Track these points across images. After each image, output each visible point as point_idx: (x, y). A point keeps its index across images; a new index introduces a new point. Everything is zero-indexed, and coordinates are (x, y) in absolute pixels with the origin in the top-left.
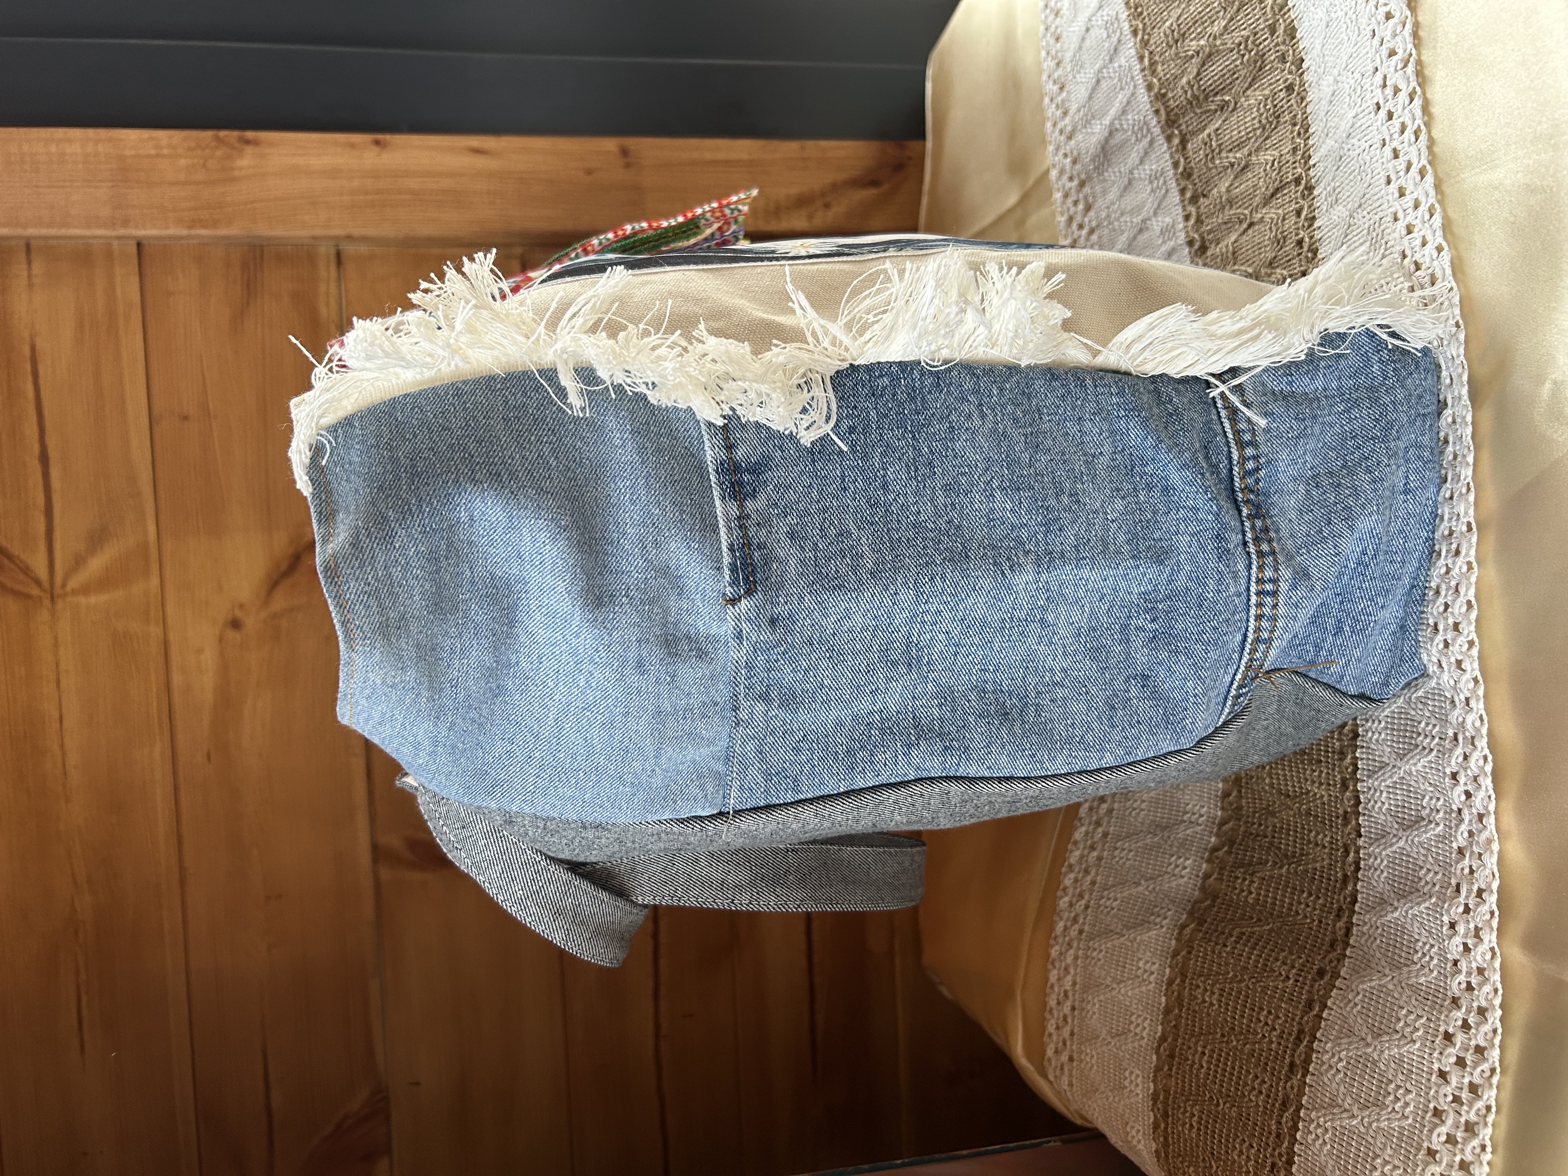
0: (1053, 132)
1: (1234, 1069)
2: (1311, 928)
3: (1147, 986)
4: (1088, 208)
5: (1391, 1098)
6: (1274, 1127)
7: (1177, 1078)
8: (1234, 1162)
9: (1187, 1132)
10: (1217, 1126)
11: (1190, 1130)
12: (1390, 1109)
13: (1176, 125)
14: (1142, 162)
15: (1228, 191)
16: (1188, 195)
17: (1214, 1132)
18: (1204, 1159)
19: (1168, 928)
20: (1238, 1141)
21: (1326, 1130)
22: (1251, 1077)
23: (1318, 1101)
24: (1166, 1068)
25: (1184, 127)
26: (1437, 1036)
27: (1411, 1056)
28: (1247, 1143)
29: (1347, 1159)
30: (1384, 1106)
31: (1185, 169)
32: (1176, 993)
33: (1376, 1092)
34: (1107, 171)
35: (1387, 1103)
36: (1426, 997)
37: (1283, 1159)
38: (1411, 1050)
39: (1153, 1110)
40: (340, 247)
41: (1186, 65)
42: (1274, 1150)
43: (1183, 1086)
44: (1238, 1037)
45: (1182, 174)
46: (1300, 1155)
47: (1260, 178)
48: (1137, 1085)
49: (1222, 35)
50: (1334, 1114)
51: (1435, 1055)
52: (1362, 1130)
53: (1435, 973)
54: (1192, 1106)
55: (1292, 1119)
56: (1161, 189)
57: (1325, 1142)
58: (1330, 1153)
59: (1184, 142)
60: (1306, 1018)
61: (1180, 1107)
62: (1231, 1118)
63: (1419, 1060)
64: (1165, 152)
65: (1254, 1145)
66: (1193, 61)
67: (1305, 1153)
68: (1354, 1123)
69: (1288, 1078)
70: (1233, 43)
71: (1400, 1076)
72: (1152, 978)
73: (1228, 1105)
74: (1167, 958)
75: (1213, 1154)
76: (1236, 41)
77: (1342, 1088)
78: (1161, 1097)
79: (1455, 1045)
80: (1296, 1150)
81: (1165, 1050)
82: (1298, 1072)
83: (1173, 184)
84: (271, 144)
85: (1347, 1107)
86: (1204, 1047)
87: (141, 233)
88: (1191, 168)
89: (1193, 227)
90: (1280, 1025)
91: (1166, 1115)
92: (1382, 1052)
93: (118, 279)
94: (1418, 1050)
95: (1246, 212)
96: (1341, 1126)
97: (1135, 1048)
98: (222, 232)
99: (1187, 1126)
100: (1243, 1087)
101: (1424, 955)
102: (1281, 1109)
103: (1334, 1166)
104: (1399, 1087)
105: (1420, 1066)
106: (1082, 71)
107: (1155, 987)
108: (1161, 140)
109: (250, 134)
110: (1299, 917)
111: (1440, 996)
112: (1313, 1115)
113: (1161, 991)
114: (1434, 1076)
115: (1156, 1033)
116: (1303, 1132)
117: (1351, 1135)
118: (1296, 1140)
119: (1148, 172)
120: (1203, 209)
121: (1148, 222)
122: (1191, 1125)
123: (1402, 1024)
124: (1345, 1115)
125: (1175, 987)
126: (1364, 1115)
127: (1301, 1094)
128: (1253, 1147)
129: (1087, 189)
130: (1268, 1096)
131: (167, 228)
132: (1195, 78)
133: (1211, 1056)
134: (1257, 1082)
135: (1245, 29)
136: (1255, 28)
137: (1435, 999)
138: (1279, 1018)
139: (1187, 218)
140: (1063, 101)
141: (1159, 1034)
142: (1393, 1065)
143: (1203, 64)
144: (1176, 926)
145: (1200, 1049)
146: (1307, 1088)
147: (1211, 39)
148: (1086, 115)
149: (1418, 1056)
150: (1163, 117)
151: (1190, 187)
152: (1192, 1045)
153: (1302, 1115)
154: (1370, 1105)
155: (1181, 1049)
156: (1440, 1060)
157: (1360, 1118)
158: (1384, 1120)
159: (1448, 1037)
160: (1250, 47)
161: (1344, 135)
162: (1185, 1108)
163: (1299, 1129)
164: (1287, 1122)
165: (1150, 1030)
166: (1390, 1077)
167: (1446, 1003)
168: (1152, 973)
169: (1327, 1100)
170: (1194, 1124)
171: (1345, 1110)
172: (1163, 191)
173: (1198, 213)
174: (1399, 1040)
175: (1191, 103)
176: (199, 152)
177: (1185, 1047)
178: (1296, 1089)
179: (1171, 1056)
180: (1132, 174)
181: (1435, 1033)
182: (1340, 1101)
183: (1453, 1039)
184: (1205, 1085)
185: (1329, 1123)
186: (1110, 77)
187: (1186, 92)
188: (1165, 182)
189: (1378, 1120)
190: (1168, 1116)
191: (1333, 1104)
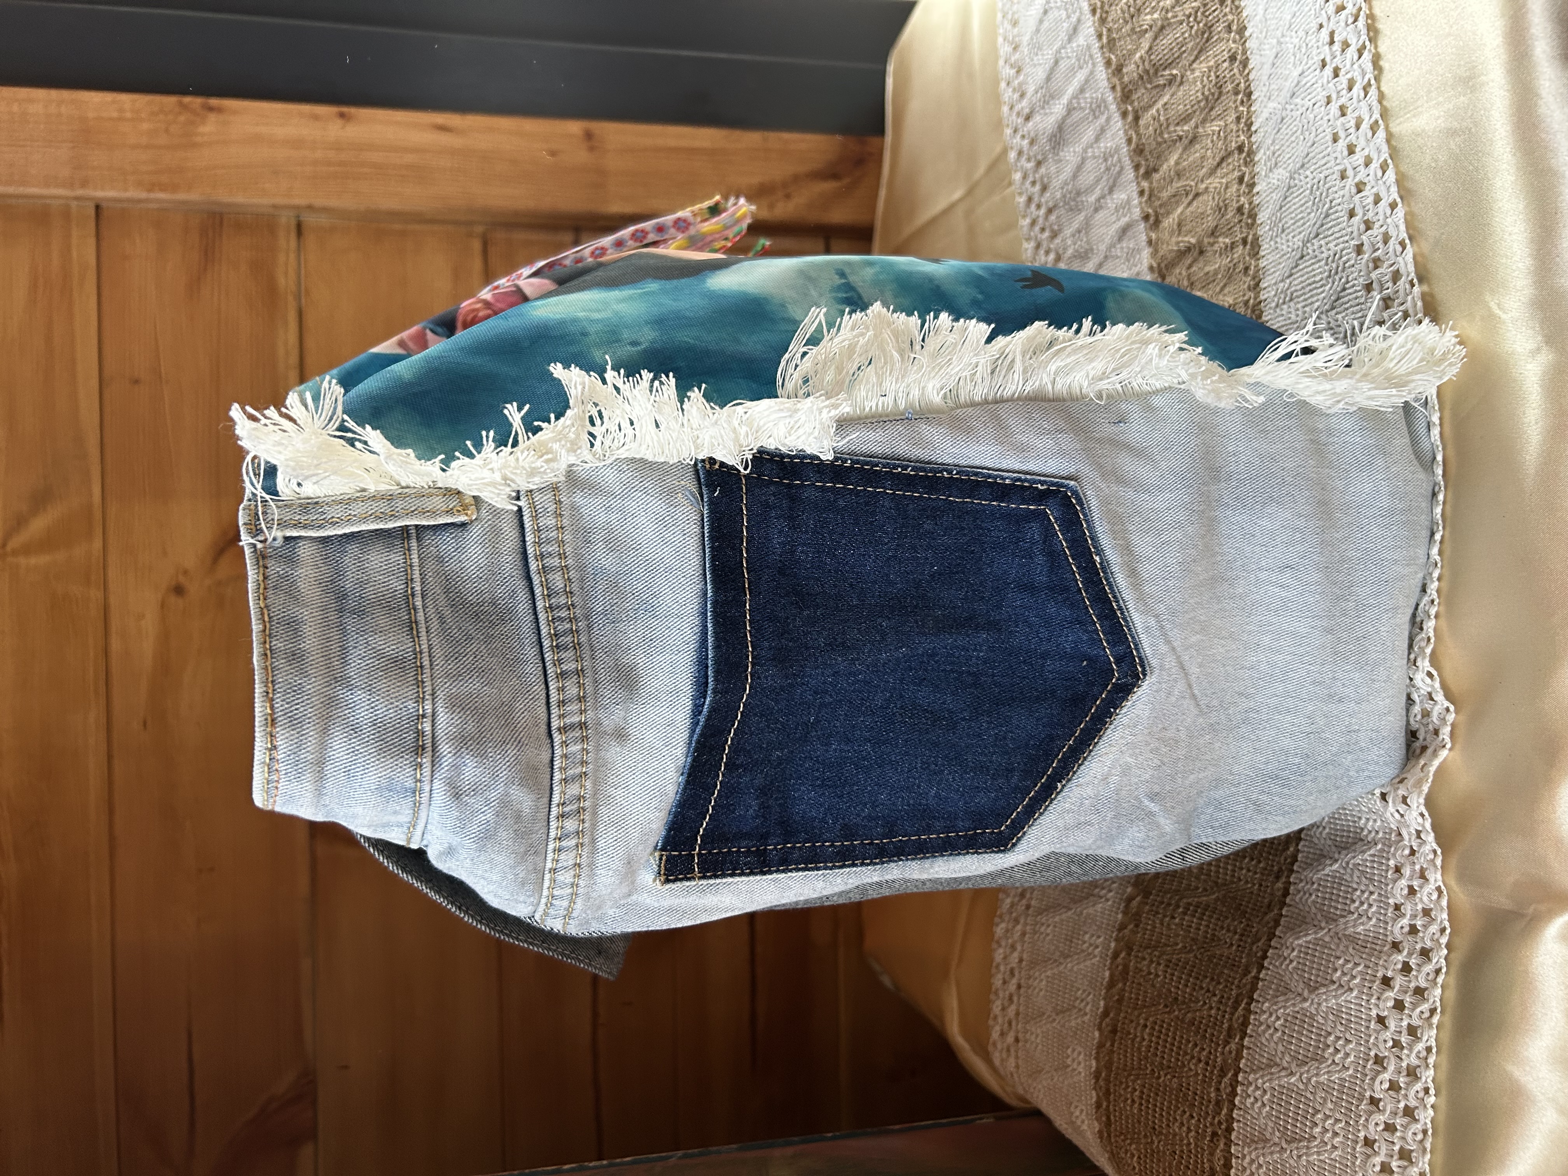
0: (1010, 115)
1: (1175, 1039)
2: (1252, 893)
3: (1091, 959)
4: (1044, 188)
5: (1331, 1050)
6: (1213, 1095)
7: (1119, 1054)
8: (1175, 1135)
9: (1128, 1108)
10: (1159, 1098)
11: (1131, 1106)
12: (1330, 1062)
13: (1129, 101)
14: (1097, 139)
15: (1177, 163)
16: (1142, 171)
17: (1156, 1106)
18: (1146, 1136)
19: (1114, 902)
20: (1179, 1112)
21: (1265, 1091)
22: (1190, 1045)
23: (1256, 1062)
24: (1108, 1044)
25: (1136, 104)
26: (1375, 982)
27: (1349, 1005)
28: (1188, 1114)
29: (1286, 1118)
30: (1324, 1059)
31: (1138, 146)
32: (1120, 968)
33: (1315, 1046)
34: (1063, 151)
35: (1326, 1056)
36: (1364, 944)
37: (1223, 1127)
38: (1349, 999)
39: (1095, 1089)
40: (301, 219)
41: (1141, 41)
42: (1214, 1118)
43: (1126, 1061)
44: (1181, 1007)
45: (1135, 151)
46: (1239, 1121)
47: (1208, 149)
48: (1079, 1063)
50: (1272, 1074)
51: (1373, 1001)
52: (1301, 1086)
53: (1374, 920)
54: (1134, 1081)
55: (1231, 1085)
56: (1115, 166)
57: (1264, 1105)
58: (1269, 1115)
59: (1137, 118)
60: (1244, 981)
61: (1121, 1083)
62: (1171, 1090)
63: (1357, 1008)
64: (1119, 130)
65: (1195, 1115)
66: (1147, 35)
67: (1244, 1118)
68: (1293, 1080)
69: (1227, 1043)
70: (1184, 15)
71: (1339, 1027)
72: (1097, 951)
73: (1169, 1077)
74: (1113, 932)
75: (1154, 1128)
77: (1280, 1048)
78: (1103, 1075)
79: (1393, 988)
80: (1234, 1116)
81: (1107, 1025)
82: (1235, 1035)
83: (1127, 161)
84: (235, 112)
85: (1285, 1065)
86: (1146, 1019)
87: (100, 194)
88: (1143, 144)
89: (1146, 202)
90: (1221, 990)
91: (1108, 1093)
92: (1319, 1004)
93: (74, 241)
94: (1356, 997)
95: (1193, 184)
96: (1279, 1086)
97: (1078, 1024)
98: (181, 196)
99: (1129, 1101)
100: (1183, 1056)
101: (1362, 903)
102: (1220, 1076)
103: (1273, 1128)
104: (1338, 1038)
105: (1359, 1014)
106: (1040, 53)
107: (1099, 961)
108: (1117, 117)
109: (214, 102)
110: (1242, 883)
111: (1379, 942)
112: (1252, 1076)
113: (1105, 965)
114: (1373, 1023)
115: (1098, 1009)
116: (1241, 1096)
117: (1290, 1093)
118: (1235, 1105)
119: (1103, 150)
120: (1155, 184)
121: (1102, 201)
122: (1133, 1101)
123: (1339, 973)
124: (1283, 1073)
125: (1119, 960)
126: (1302, 1070)
127: (1239, 1057)
128: (1192, 1117)
129: (1043, 170)
130: (1207, 1064)
131: (126, 190)
132: (1147, 52)
133: (1153, 1028)
134: (1198, 1049)
137: (1374, 946)
138: (1219, 983)
139: (1142, 193)
140: (1020, 84)
141: (1101, 1010)
142: (1331, 1017)
143: (1156, 38)
144: (1121, 899)
145: (1142, 1021)
146: (1245, 1051)
147: (1163, 13)
148: (1044, 96)
149: (1356, 1004)
150: (1119, 94)
151: (1143, 163)
152: (1134, 1018)
153: (1240, 1079)
154: (1308, 1060)
155: (1123, 1023)
156: (1377, 1005)
157: (1298, 1074)
158: (1324, 1074)
159: (1387, 982)
160: (1199, 18)
161: (1289, 95)
162: (1127, 1082)
163: (1237, 1094)
164: (1225, 1088)
165: (1093, 1006)
166: (1329, 1029)
167: (1386, 949)
168: (1097, 947)
169: (1264, 1061)
170: (1136, 1099)
171: (1284, 1068)
172: (1117, 169)
173: (1150, 188)
174: (1336, 990)
175: (1142, 79)
176: (161, 117)
177: (1127, 1021)
178: (1234, 1052)
179: (1114, 1031)
180: (1086, 152)
181: (1373, 978)
182: (1278, 1060)
183: (1392, 983)
184: (1146, 1058)
185: (1268, 1084)
186: (1068, 57)
187: (1138, 67)
188: (1120, 161)
189: (1317, 1075)
190: (1110, 1095)
191: (1271, 1063)
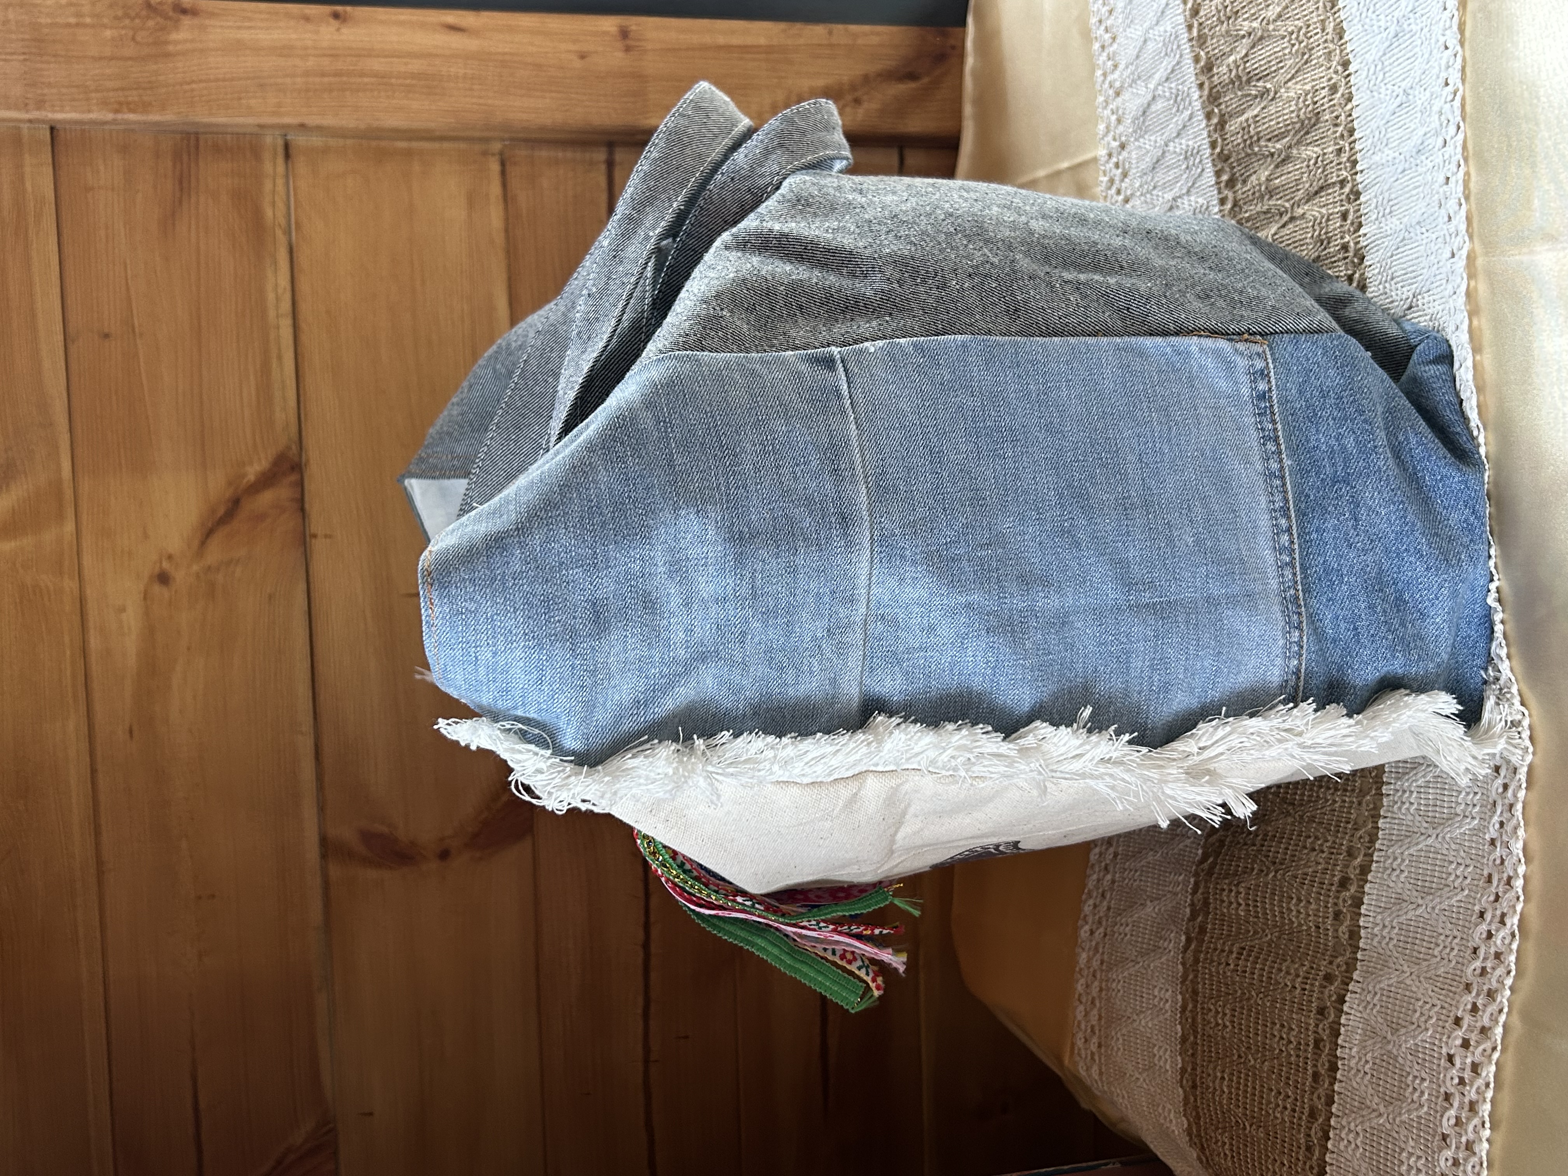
3: (1163, 1015)
5: (1410, 1089)
13: (1217, 103)
14: (1179, 135)
15: (1268, 179)
16: (1225, 178)
25: (1224, 107)
26: (1448, 1022)
27: (1425, 1045)
30: (1405, 1098)
32: (1189, 1020)
35: (1407, 1096)
38: (1425, 1039)
41: (1236, 44)
46: (1332, 1164)
47: (1302, 173)
49: (1275, 21)
50: (1363, 1115)
51: (1444, 1040)
52: (1389, 1126)
53: (1453, 963)
56: (1196, 167)
59: (1222, 122)
63: (1431, 1046)
64: (1203, 129)
66: (1244, 41)
67: (1336, 1160)
70: (1285, 31)
71: (1416, 1066)
76: (1290, 30)
79: (1462, 1028)
80: (1327, 1159)
83: (1209, 164)
88: (1229, 151)
92: (1401, 1046)
94: (1430, 1037)
95: (1287, 205)
96: (1370, 1127)
100: (1267, 1106)
104: (1416, 1077)
105: (1432, 1053)
107: (1170, 1016)
108: (1201, 115)
113: (1176, 1020)
114: (1443, 1061)
120: (1240, 196)
123: (1417, 1015)
125: (1188, 1013)
126: (1389, 1111)
127: (1330, 1102)
132: (1242, 58)
135: (1299, 19)
136: (1308, 20)
139: (1223, 201)
141: (1180, 1066)
142: (1410, 1057)
146: (1336, 1096)
148: (1133, 73)
150: (1206, 93)
151: (1227, 170)
157: (1386, 1115)
158: (1405, 1113)
160: (1301, 37)
165: (1172, 1062)
168: (1167, 1002)
172: (1198, 170)
173: (1235, 198)
178: (1323, 1099)
185: (1360, 1126)
